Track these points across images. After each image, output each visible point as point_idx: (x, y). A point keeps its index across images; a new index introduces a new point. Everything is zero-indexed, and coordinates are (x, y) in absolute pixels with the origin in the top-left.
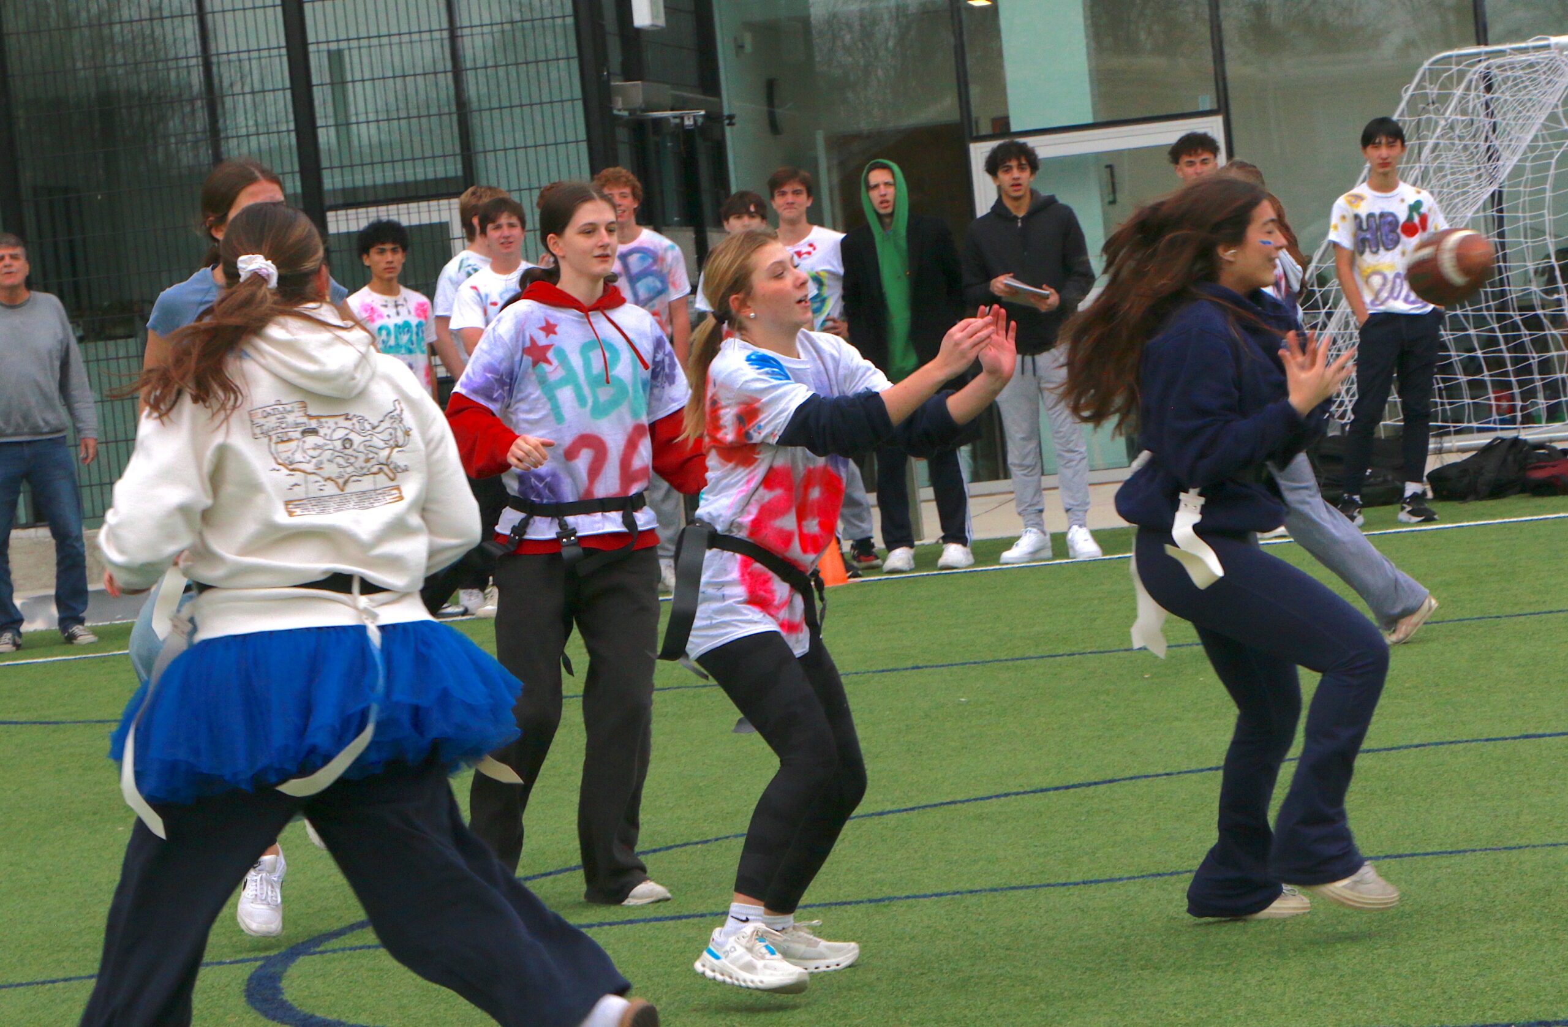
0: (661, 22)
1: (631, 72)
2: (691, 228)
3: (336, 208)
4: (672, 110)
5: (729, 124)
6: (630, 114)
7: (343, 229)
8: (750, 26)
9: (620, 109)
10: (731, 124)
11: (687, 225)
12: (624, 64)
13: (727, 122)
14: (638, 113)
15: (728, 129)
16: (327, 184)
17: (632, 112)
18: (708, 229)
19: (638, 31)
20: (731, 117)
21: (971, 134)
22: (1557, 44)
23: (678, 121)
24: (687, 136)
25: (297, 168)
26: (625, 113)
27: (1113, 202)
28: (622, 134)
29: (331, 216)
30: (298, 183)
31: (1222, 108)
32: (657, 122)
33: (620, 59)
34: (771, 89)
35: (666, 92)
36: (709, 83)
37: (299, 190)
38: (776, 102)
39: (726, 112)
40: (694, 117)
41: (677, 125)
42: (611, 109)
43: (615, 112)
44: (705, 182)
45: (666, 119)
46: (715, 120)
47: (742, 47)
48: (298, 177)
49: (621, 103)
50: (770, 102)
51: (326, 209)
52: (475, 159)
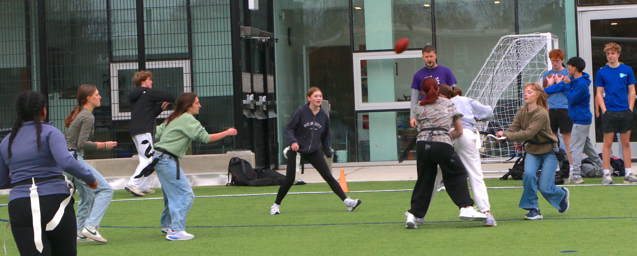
0: (257, 8)
1: (247, 24)
2: (262, 75)
3: (148, 60)
4: (259, 36)
5: (276, 42)
6: (245, 37)
7: (151, 68)
8: (284, 11)
9: (243, 35)
10: (277, 42)
11: (261, 74)
12: (244, 21)
13: (276, 41)
14: (249, 37)
15: (275, 43)
16: (146, 52)
17: (246, 36)
18: (268, 75)
19: (250, 10)
20: (277, 40)
21: (353, 49)
22: (542, 36)
23: (260, 40)
24: (262, 45)
25: (137, 47)
26: (244, 37)
27: (397, 74)
28: (243, 43)
29: (147, 63)
30: (137, 52)
32: (254, 40)
33: (243, 19)
34: (289, 31)
35: (258, 30)
36: (270, 28)
37: (137, 54)
38: (291, 35)
39: (275, 38)
40: (265, 39)
41: (260, 41)
42: (240, 35)
43: (241, 36)
44: (267, 60)
45: (257, 39)
46: (272, 40)
47: (281, 17)
48: (137, 50)
49: (243, 33)
50: (289, 35)
51: (145, 61)
52: (193, 48)
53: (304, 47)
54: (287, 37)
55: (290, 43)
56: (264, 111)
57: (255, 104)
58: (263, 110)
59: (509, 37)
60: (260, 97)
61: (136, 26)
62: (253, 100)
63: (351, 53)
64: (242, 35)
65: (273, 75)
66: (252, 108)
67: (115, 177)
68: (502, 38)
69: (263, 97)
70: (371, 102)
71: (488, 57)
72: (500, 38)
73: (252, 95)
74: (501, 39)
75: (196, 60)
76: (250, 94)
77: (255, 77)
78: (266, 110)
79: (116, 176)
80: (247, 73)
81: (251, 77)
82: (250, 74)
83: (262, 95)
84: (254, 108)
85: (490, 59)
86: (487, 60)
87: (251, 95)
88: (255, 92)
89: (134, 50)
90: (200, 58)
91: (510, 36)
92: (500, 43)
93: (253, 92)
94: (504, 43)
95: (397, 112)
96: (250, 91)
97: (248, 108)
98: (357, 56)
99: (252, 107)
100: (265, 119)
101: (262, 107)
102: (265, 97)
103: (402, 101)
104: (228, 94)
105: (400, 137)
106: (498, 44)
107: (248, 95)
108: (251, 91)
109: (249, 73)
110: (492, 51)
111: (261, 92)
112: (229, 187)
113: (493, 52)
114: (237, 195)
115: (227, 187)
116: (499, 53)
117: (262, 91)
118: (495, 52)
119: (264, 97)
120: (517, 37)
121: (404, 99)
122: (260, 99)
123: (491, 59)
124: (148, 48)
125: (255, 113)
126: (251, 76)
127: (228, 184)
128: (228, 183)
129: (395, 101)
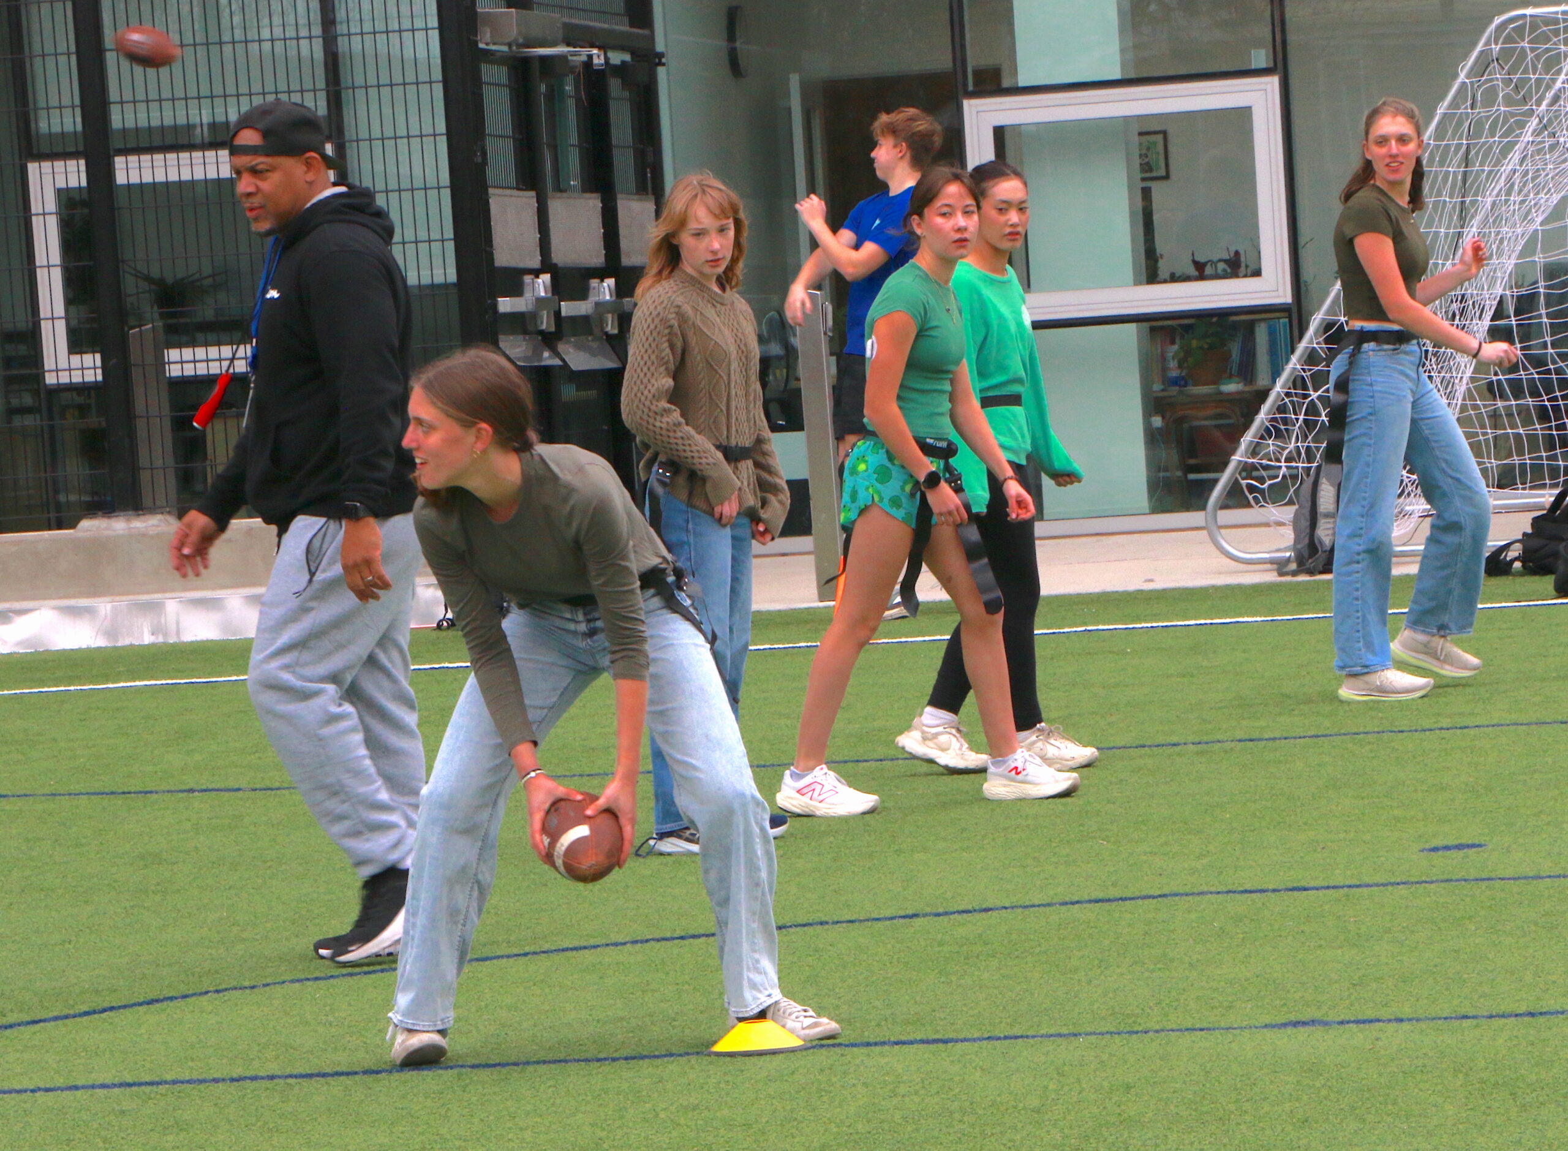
3: (125, 152)
7: (134, 179)
9: (489, 42)
10: (666, 64)
11: (592, 191)
14: (522, 48)
16: (116, 122)
17: (506, 46)
18: (620, 196)
20: (668, 55)
21: (964, 86)
23: (579, 59)
26: (498, 47)
28: (495, 73)
29: (119, 162)
30: (79, 120)
31: (1280, 66)
32: (546, 60)
34: (732, 19)
36: (636, 11)
37: (79, 126)
38: (739, 34)
39: (660, 49)
41: (580, 63)
42: (478, 42)
43: (481, 46)
45: (563, 58)
46: (642, 57)
48: (78, 112)
49: (488, 35)
50: (731, 37)
51: (112, 153)
52: (347, 95)
53: (794, 82)
54: (722, 43)
55: (735, 66)
56: (609, 337)
57: (558, 313)
58: (606, 334)
59: (1525, 16)
60: (594, 283)
61: (70, 13)
62: (550, 295)
63: (957, 98)
64: (487, 44)
65: (653, 198)
66: (544, 327)
67: (17, 605)
68: (1498, 20)
69: (602, 281)
70: (1041, 290)
71: (1442, 98)
72: (1491, 21)
73: (546, 278)
74: (1492, 27)
75: (361, 143)
76: (537, 273)
77: (557, 207)
78: (616, 331)
79: (17, 600)
80: (521, 193)
81: (538, 208)
82: (533, 193)
83: (601, 274)
84: (553, 329)
85: (1450, 107)
86: (1440, 111)
87: (541, 276)
88: (555, 265)
89: (67, 112)
90: (376, 133)
91: (1529, 11)
92: (1488, 43)
93: (547, 266)
94: (1509, 39)
95: (1146, 325)
96: (535, 262)
97: (531, 328)
98: (980, 109)
99: (546, 323)
100: (615, 369)
101: (602, 321)
102: (610, 282)
103: (1187, 279)
104: (439, 279)
105: (1157, 421)
106: (1479, 47)
107: (528, 279)
108: (542, 262)
109: (532, 190)
110: (1456, 76)
111: (593, 265)
112: (444, 633)
113: (1462, 77)
114: (446, 665)
115: (435, 634)
116: (1487, 81)
117: (596, 257)
118: (1467, 77)
119: (605, 284)
120: (1557, 13)
121: (1193, 272)
122: (591, 292)
123: (1454, 104)
124: (122, 103)
125: (561, 347)
126: (538, 201)
127: (445, 624)
128: (444, 619)
129: (1137, 283)
